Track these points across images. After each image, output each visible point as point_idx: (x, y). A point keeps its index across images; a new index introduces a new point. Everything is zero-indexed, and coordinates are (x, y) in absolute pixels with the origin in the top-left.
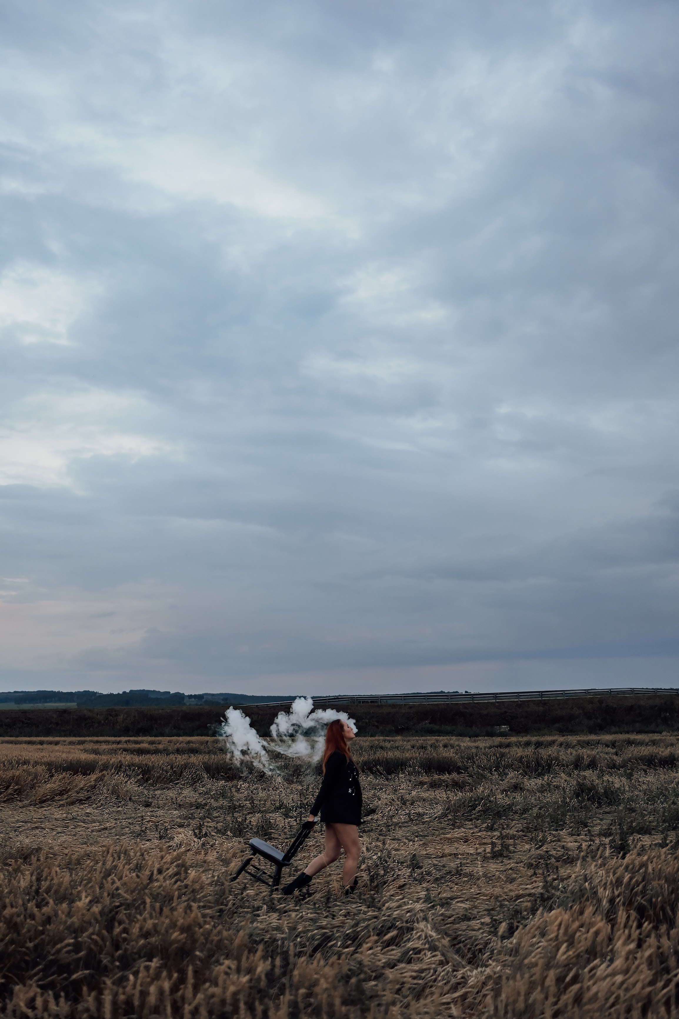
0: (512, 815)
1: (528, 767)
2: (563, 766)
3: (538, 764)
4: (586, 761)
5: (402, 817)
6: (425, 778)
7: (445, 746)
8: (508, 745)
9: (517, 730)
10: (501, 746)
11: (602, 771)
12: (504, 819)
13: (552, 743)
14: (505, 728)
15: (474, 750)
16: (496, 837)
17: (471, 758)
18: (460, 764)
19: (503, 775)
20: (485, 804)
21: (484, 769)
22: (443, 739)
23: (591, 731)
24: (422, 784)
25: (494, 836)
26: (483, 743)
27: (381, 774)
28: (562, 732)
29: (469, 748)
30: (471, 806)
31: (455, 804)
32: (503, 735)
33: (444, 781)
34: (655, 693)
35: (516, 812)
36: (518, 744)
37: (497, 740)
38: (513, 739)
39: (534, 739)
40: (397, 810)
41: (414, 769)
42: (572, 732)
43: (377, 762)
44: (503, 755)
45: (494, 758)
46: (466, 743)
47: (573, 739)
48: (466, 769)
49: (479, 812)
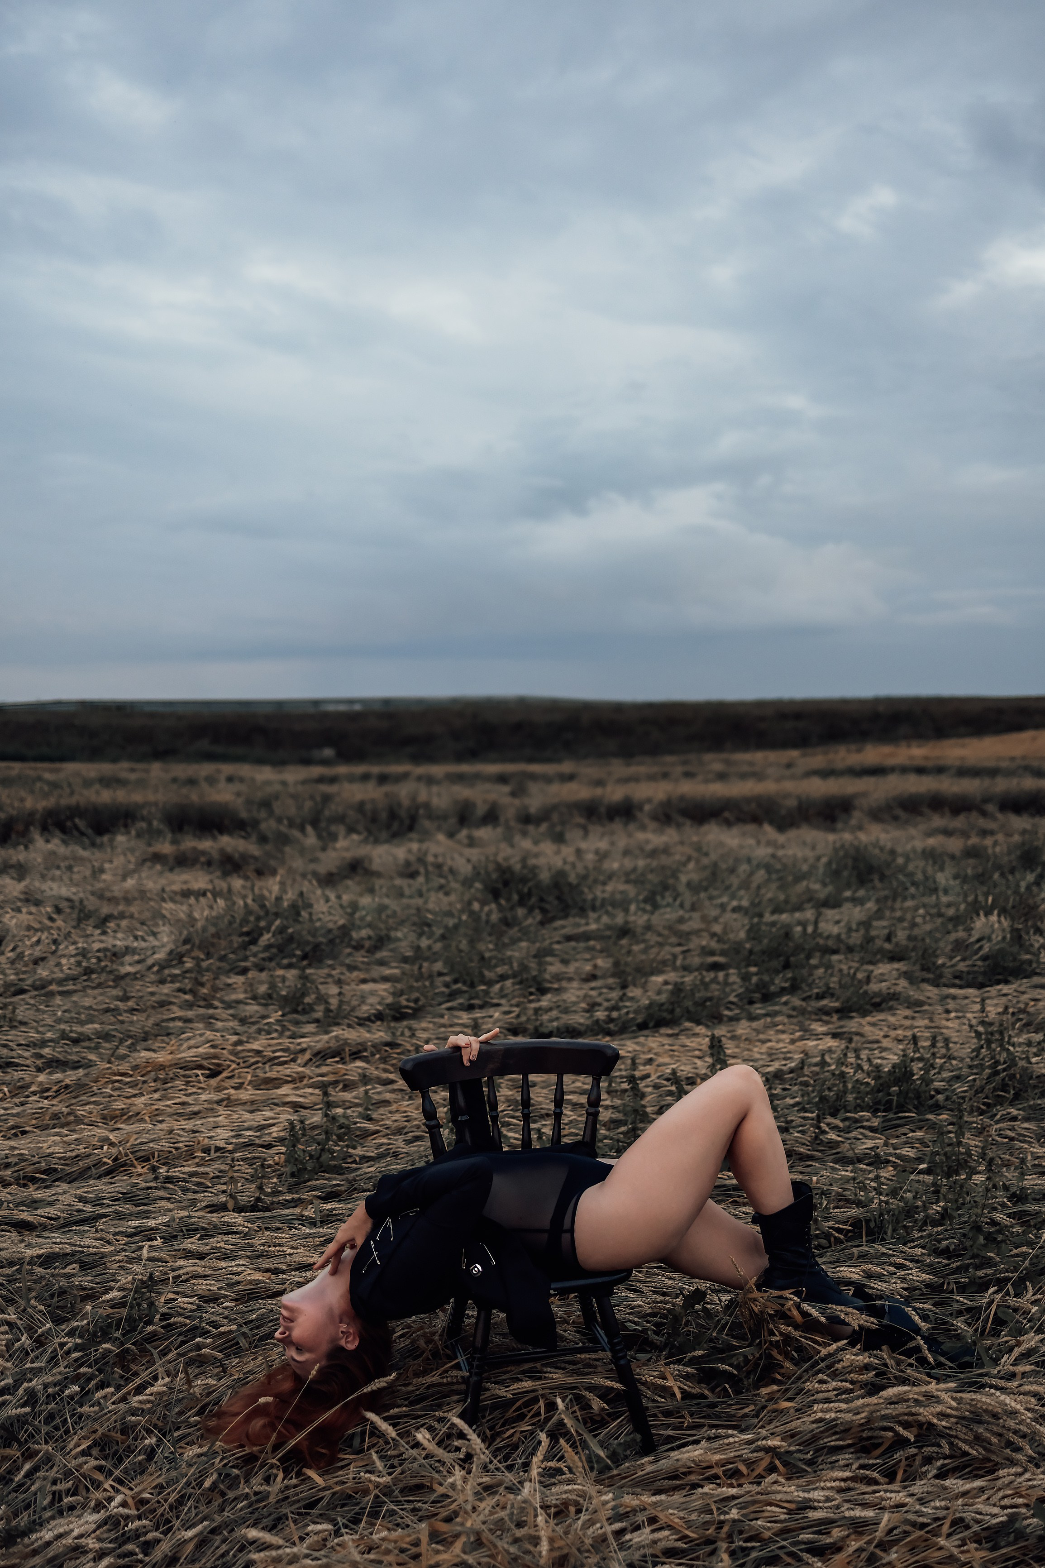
0: (350, 954)
1: (374, 820)
2: (438, 817)
3: (393, 815)
4: (481, 810)
5: (64, 961)
6: (166, 847)
7: (230, 779)
8: (333, 780)
9: (348, 755)
10: (321, 780)
11: (508, 828)
12: (330, 966)
13: (405, 776)
14: (328, 752)
15: (278, 787)
16: (307, 1056)
17: (266, 804)
18: (244, 815)
19: (327, 839)
20: (282, 930)
21: (291, 824)
22: (227, 769)
23: (460, 757)
24: (157, 858)
25: (303, 1051)
26: (294, 775)
27: (83, 834)
28: (417, 758)
29: (268, 783)
30: (248, 934)
31: (204, 929)
32: (325, 762)
33: (203, 853)
34: (554, 706)
35: (358, 947)
36: (351, 779)
37: (317, 771)
38: (342, 770)
39: (376, 770)
40: (55, 942)
41: (150, 824)
42: (431, 759)
43: (76, 811)
44: (327, 798)
45: (308, 804)
46: (265, 774)
47: (438, 770)
48: (255, 823)
49: (268, 947)
